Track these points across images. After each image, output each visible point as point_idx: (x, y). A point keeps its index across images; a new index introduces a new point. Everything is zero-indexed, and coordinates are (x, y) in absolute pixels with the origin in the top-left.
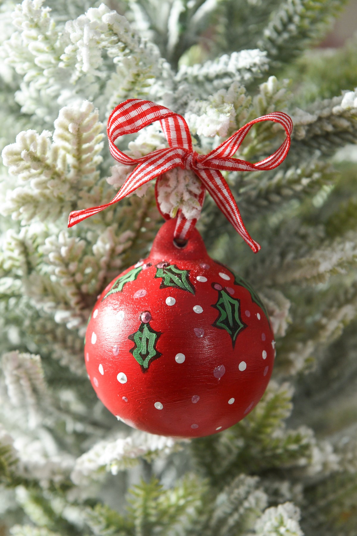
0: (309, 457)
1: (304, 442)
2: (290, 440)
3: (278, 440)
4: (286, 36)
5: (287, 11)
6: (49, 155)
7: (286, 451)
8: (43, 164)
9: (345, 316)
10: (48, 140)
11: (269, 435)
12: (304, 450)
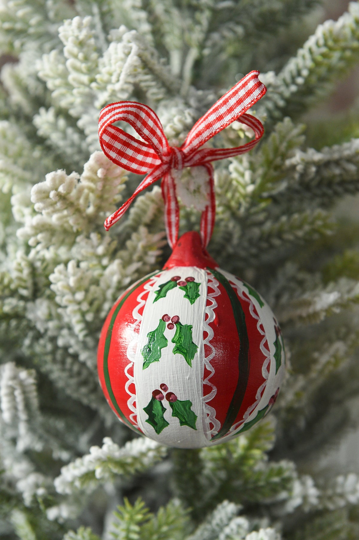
0: (290, 490)
1: (286, 474)
2: (272, 473)
3: (260, 473)
4: (293, 88)
5: (297, 65)
6: (74, 193)
7: (268, 483)
8: (68, 202)
9: (337, 350)
10: (76, 181)
11: (251, 468)
12: (285, 483)
